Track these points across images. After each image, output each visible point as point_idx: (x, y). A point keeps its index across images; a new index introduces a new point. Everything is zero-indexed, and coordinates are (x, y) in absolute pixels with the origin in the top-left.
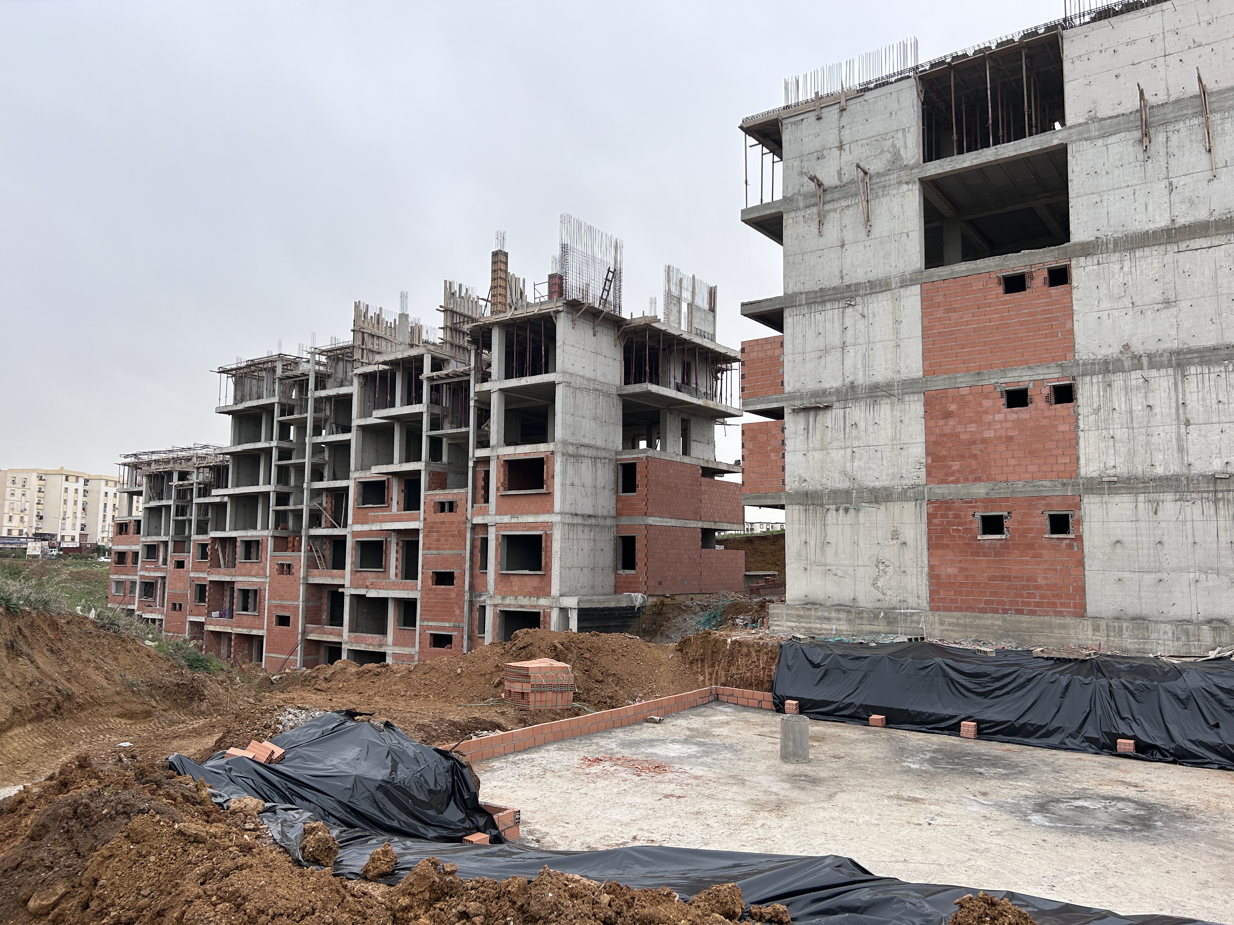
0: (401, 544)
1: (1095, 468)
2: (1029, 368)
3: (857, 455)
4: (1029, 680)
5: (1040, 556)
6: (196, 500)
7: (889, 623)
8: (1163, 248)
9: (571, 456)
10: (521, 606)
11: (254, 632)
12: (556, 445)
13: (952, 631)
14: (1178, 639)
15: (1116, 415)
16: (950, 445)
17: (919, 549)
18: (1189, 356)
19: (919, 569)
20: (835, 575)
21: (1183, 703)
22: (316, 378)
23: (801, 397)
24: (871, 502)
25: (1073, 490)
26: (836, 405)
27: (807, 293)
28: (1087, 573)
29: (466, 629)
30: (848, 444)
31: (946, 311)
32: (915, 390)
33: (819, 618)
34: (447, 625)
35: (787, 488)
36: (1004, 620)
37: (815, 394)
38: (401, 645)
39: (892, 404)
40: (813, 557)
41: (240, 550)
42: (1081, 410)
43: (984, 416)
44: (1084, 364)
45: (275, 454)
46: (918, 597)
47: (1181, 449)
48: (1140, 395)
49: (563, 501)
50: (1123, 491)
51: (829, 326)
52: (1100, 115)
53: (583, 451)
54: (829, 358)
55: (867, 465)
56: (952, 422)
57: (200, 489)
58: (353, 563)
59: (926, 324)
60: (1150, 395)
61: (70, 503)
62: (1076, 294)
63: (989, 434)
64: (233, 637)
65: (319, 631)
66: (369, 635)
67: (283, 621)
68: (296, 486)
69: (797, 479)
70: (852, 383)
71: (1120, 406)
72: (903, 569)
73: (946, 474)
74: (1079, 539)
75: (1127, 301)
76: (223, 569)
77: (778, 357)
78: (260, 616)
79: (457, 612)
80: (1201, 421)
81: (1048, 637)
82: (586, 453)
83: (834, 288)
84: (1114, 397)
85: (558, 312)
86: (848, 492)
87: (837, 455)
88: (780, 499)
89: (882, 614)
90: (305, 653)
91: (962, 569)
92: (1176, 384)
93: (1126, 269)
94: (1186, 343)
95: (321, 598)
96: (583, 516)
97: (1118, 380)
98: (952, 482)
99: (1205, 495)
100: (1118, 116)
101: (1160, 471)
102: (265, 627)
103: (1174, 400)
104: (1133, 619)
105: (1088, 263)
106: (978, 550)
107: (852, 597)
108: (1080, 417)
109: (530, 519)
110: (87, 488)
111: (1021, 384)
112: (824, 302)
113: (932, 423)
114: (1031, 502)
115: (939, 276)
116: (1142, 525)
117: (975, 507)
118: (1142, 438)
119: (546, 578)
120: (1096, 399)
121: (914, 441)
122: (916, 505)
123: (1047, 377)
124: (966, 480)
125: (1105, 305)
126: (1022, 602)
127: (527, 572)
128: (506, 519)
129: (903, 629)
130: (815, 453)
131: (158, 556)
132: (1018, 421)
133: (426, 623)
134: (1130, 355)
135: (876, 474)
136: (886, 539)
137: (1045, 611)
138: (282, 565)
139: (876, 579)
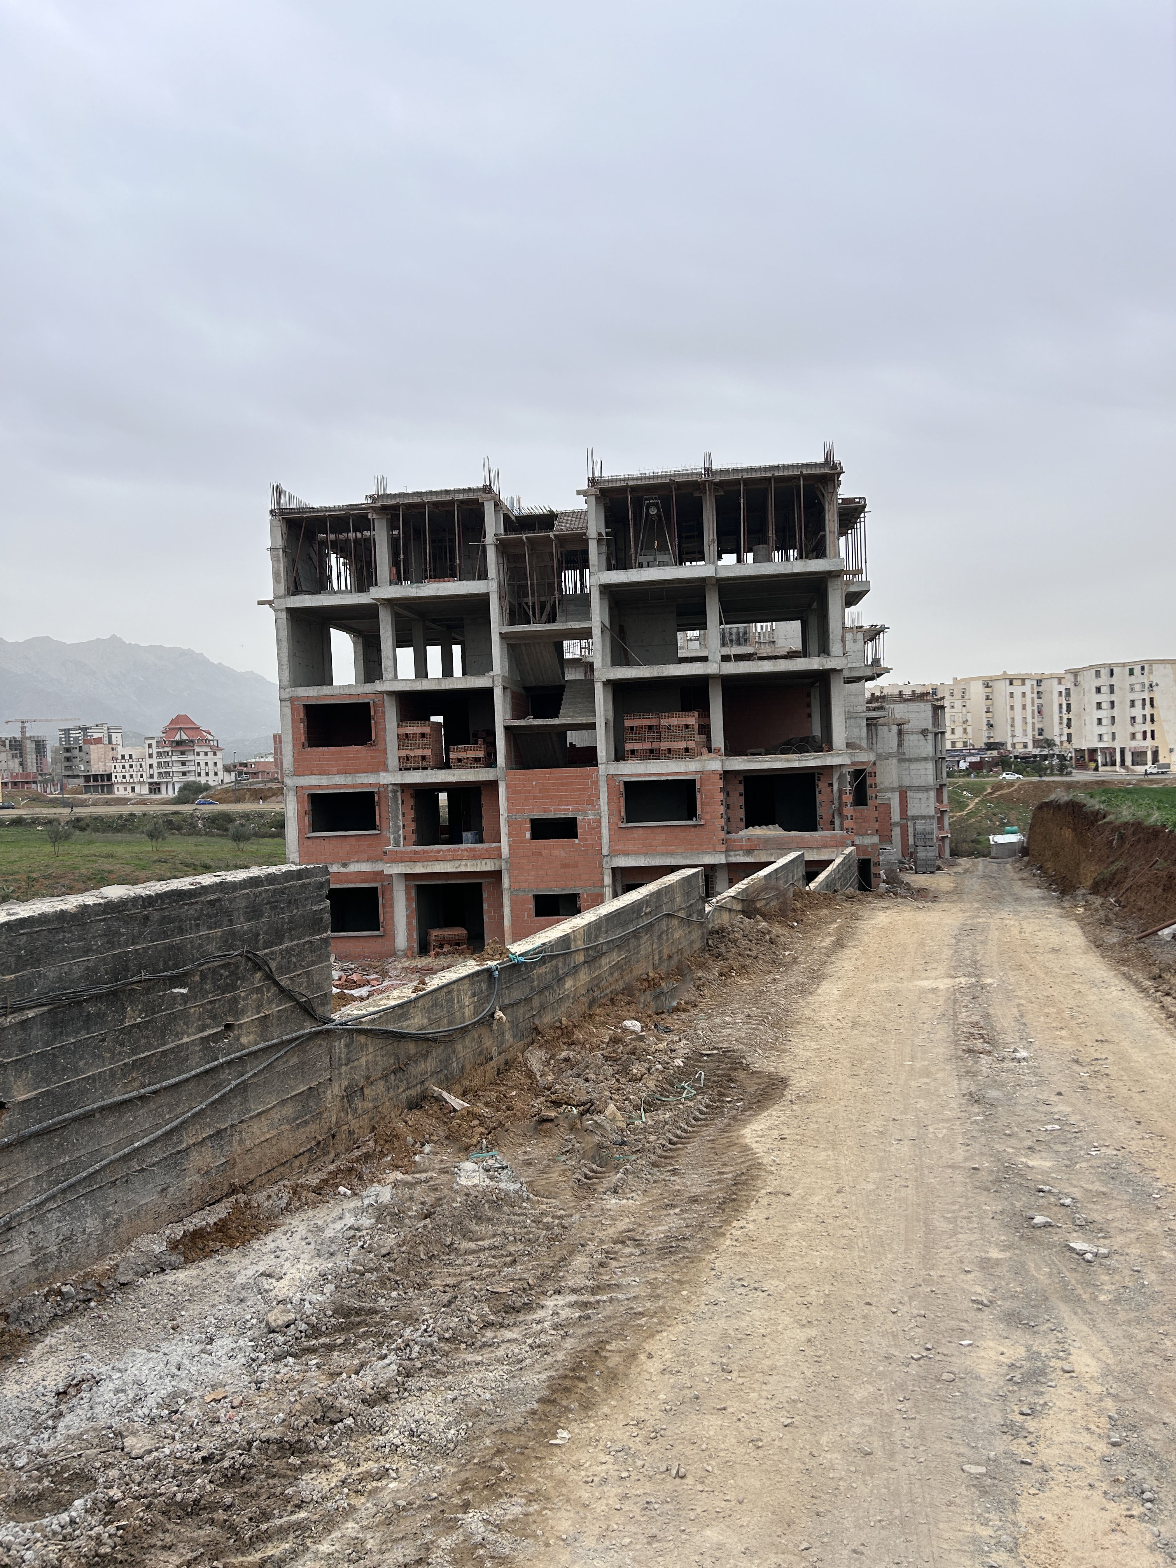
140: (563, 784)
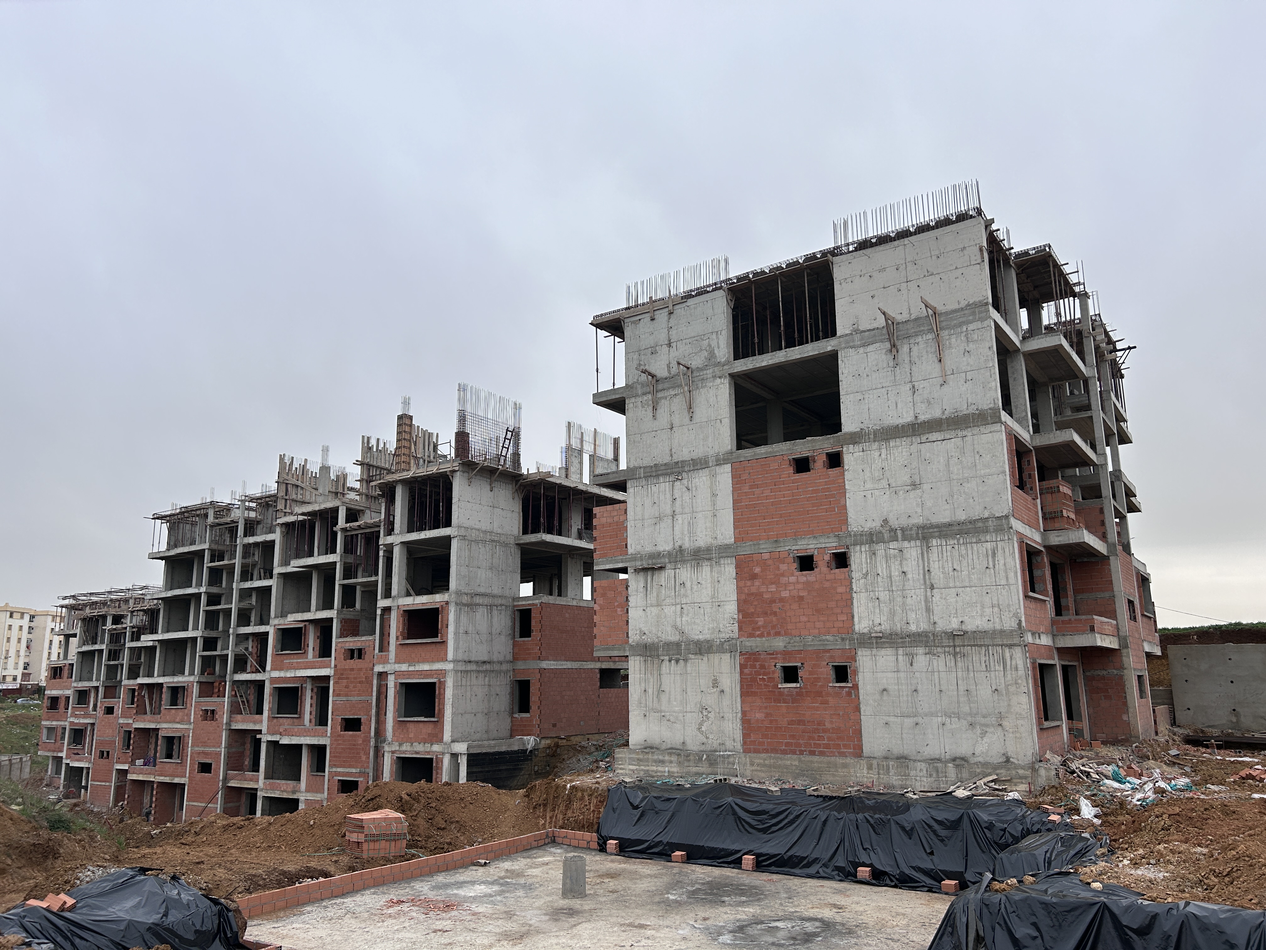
0: (315, 690)
1: (866, 625)
2: (815, 537)
3: (685, 611)
4: (798, 817)
5: (826, 702)
6: (129, 645)
7: (711, 765)
8: (909, 439)
9: (465, 605)
10: (417, 753)
11: (177, 780)
12: (450, 595)
13: (760, 771)
14: (931, 776)
15: (880, 579)
16: (756, 603)
17: (734, 696)
18: (931, 530)
19: (734, 715)
20: (669, 720)
21: (909, 833)
22: (246, 524)
23: (641, 559)
24: (696, 654)
25: (850, 644)
26: (668, 566)
27: (644, 467)
28: (862, 717)
29: (371, 774)
30: (678, 601)
31: (751, 487)
32: (728, 554)
33: (655, 761)
34: (354, 771)
35: (631, 640)
36: (800, 761)
37: (652, 556)
38: (313, 792)
39: (711, 566)
40: (651, 705)
41: (166, 696)
42: (854, 575)
43: (781, 578)
44: (855, 535)
45: (204, 599)
46: (734, 740)
47: (928, 610)
48: (897, 563)
49: (456, 649)
50: (887, 645)
51: (662, 497)
52: (861, 328)
53: (478, 600)
54: (663, 525)
55: (693, 620)
56: (757, 583)
57: (133, 632)
58: (270, 709)
59: (736, 497)
60: (904, 563)
61: (14, 640)
62: (847, 476)
63: (785, 594)
64: (155, 786)
65: (239, 777)
66: (283, 782)
67: (205, 768)
68: (223, 631)
69: (638, 632)
70: (680, 547)
71: (882, 573)
72: (722, 715)
73: (753, 629)
74: (856, 687)
75: (884, 483)
76: (148, 716)
77: (623, 523)
78: (183, 763)
79: (364, 758)
80: (942, 586)
81: (834, 775)
82: (481, 601)
83: (665, 464)
84: (878, 564)
85: (454, 471)
86: (678, 644)
87: (669, 610)
88: (625, 650)
89: (705, 757)
90: (226, 800)
91: (767, 715)
92: (922, 554)
93: (883, 456)
94: (928, 520)
95: (243, 744)
96: (477, 662)
97: (880, 549)
98: (758, 636)
99: (947, 649)
100: (874, 329)
101: (913, 628)
102: (187, 775)
103: (921, 567)
104: (898, 758)
105: (856, 450)
106: (779, 697)
107: (682, 741)
108: (853, 581)
109: (426, 667)
110: (32, 624)
111: (808, 551)
112: (657, 476)
113: (742, 584)
114: (819, 654)
115: (745, 457)
116: (902, 675)
117: (775, 658)
118: (899, 599)
119: (439, 724)
120: (864, 566)
121: (729, 599)
122: (731, 657)
123: (828, 545)
124: (769, 634)
125: (869, 485)
126: (814, 744)
127: (422, 719)
128: (404, 667)
129: (722, 770)
130: (653, 609)
131: (89, 701)
132: (807, 583)
133: (334, 770)
134: (888, 528)
135: (700, 629)
136: (708, 688)
137: (832, 752)
138: (206, 711)
139: (701, 724)
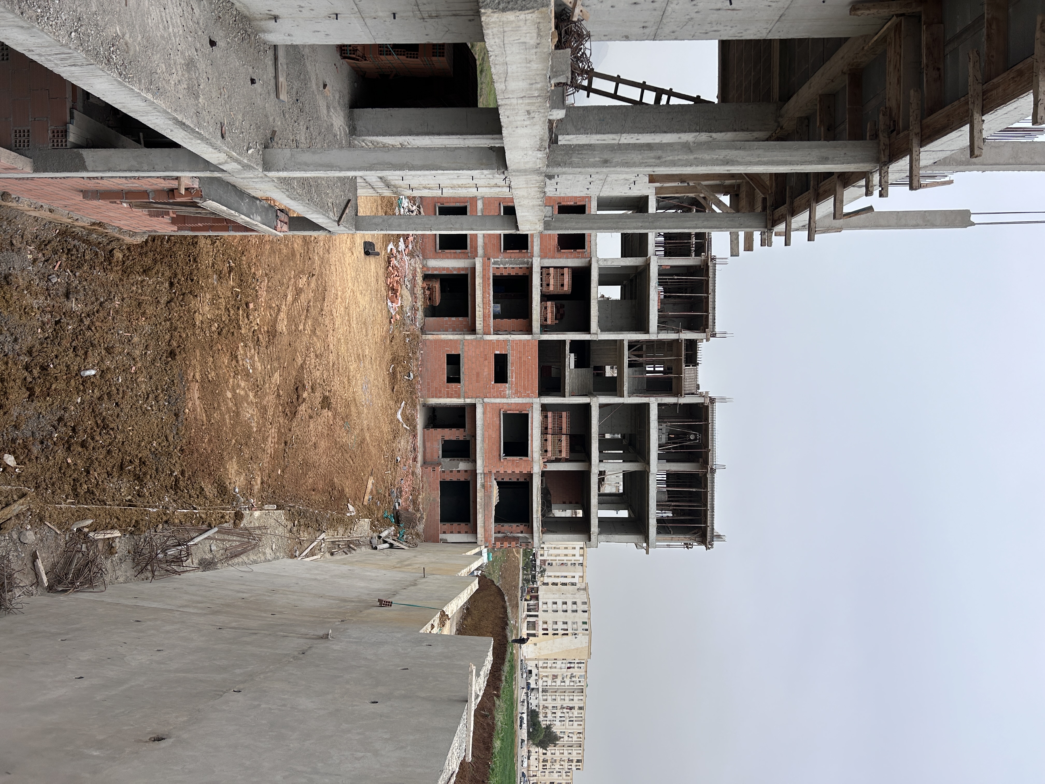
140: (528, 375)
